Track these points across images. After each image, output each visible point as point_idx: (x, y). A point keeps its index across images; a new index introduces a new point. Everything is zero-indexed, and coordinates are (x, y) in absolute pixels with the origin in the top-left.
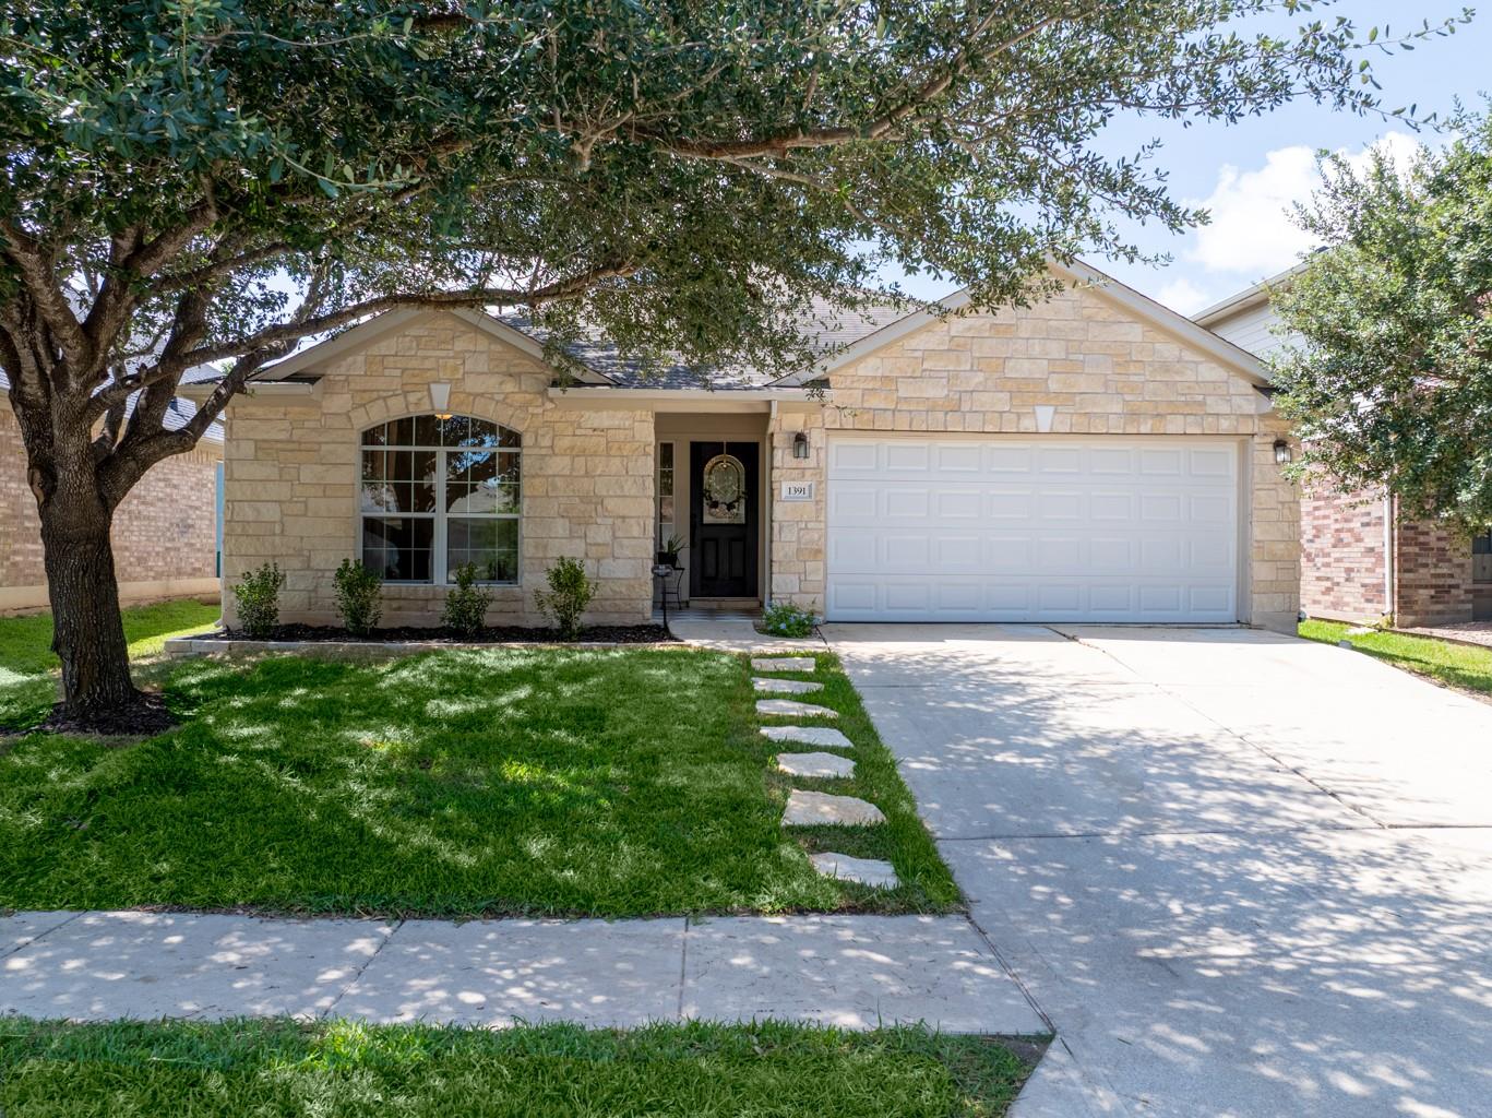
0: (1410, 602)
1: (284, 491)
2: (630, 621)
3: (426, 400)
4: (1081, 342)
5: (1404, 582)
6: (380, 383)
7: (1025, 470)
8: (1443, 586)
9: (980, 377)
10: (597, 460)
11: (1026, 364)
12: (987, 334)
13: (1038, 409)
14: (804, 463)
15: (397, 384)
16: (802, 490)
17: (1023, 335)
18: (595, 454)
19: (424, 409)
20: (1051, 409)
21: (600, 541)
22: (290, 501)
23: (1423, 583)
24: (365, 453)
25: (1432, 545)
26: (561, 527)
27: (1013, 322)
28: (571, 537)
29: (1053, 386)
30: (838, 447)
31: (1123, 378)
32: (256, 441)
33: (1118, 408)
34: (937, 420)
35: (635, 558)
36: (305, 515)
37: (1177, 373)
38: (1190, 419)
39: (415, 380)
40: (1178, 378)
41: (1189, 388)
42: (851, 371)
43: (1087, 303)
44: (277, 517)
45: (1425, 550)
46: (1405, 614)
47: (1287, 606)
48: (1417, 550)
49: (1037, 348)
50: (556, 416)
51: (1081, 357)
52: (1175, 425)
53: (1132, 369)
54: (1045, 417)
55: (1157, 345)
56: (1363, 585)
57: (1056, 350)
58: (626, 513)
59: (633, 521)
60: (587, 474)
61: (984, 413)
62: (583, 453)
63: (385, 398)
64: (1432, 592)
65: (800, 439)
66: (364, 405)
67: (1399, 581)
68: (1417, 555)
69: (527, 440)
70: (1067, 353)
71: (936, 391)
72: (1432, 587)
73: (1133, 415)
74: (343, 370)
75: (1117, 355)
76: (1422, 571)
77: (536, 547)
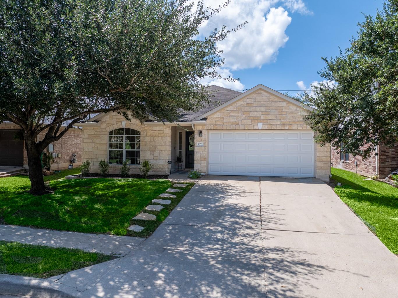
0: (383, 172)
1: (93, 145)
2: (163, 174)
3: (121, 125)
4: (270, 107)
5: (381, 166)
6: (112, 122)
7: (257, 138)
8: (394, 167)
9: (244, 116)
10: (156, 137)
11: (255, 113)
12: (246, 106)
13: (258, 124)
14: (201, 138)
15: (115, 122)
16: (202, 144)
17: (255, 106)
18: (155, 136)
19: (121, 127)
20: (262, 124)
21: (156, 156)
22: (94, 147)
23: (387, 166)
24: (110, 136)
25: (390, 156)
26: (148, 153)
27: (252, 103)
28: (150, 155)
29: (262, 118)
30: (211, 133)
31: (281, 115)
32: (88, 134)
33: (279, 123)
34: (233, 127)
35: (164, 160)
36: (97, 150)
37: (295, 114)
38: (299, 125)
39: (119, 121)
40: (295, 115)
41: (299, 117)
42: (213, 116)
43: (271, 97)
44: (92, 150)
45: (388, 157)
46: (381, 175)
47: (326, 173)
48: (385, 157)
49: (258, 109)
50: (147, 128)
51: (270, 111)
52: (294, 127)
53: (283, 113)
54: (260, 126)
55: (290, 107)
56: (373, 167)
57: (263, 109)
58: (162, 149)
59: (164, 151)
60: (154, 141)
61: (245, 125)
62: (153, 136)
63: (113, 125)
64: (390, 169)
65: (201, 132)
66: (109, 126)
67: (380, 166)
68: (385, 159)
69: (141, 133)
70: (266, 110)
71: (233, 120)
72: (390, 167)
73: (284, 125)
74: (105, 119)
75: (279, 110)
76: (387, 163)
77: (143, 157)
